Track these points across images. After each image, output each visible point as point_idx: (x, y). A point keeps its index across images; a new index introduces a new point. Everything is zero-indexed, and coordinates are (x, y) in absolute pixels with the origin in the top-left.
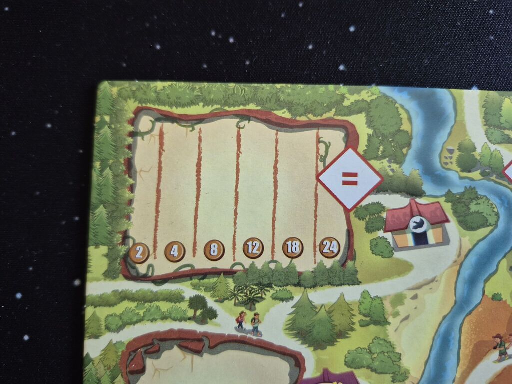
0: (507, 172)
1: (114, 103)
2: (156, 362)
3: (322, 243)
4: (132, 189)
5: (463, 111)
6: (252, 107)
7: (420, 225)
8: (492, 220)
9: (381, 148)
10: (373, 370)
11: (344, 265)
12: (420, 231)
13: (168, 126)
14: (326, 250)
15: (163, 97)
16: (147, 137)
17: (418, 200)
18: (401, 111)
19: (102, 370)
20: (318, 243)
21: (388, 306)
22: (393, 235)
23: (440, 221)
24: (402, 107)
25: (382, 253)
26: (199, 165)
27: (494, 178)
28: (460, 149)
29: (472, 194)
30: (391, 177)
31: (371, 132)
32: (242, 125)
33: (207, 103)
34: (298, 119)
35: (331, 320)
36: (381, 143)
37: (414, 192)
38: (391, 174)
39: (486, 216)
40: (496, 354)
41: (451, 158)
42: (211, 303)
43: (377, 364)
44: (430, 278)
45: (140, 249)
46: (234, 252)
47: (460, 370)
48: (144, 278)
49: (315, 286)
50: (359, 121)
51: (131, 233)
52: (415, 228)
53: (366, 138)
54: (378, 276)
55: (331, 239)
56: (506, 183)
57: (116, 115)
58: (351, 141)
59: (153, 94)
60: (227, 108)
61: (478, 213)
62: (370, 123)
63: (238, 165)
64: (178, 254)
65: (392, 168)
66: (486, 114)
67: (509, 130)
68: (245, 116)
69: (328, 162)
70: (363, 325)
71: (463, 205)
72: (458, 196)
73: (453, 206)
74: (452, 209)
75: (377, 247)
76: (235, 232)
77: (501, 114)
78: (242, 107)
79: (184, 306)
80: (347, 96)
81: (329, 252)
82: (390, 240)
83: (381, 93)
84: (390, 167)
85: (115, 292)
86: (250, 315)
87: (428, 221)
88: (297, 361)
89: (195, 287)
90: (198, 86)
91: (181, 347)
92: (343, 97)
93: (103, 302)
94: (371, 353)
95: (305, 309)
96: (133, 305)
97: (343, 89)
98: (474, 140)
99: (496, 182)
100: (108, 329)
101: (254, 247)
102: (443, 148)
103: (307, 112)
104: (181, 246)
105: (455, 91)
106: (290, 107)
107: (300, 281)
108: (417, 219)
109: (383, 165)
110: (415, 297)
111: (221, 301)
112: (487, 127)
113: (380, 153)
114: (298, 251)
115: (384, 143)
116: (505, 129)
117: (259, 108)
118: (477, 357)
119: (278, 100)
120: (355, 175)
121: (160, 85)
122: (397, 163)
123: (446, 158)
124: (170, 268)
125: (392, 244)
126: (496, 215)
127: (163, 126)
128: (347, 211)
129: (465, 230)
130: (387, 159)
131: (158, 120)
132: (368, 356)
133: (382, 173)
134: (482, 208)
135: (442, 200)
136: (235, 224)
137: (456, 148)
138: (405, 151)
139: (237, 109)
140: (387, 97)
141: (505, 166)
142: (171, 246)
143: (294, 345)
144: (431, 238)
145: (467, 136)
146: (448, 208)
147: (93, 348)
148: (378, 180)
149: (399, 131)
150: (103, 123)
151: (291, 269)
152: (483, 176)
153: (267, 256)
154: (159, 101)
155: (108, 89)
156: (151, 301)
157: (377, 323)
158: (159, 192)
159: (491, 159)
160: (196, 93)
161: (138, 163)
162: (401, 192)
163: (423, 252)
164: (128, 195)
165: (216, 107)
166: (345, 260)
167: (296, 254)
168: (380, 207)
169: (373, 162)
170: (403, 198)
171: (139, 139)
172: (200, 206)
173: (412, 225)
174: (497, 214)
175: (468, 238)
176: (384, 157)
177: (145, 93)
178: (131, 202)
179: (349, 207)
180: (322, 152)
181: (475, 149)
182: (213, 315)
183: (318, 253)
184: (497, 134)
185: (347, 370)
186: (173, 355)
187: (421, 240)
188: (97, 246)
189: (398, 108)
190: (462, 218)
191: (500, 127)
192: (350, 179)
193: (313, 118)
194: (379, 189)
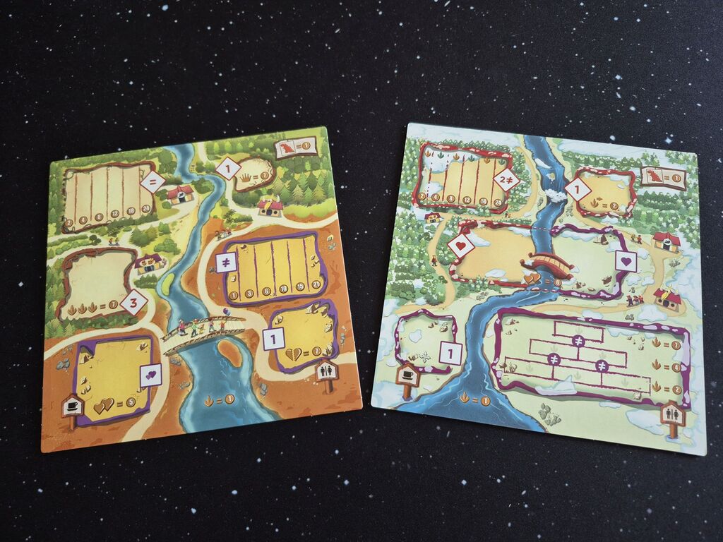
0: (217, 170)
1: (57, 169)
2: (77, 263)
3: (143, 207)
4: (65, 200)
5: (197, 151)
6: (112, 162)
7: (182, 195)
8: (211, 189)
9: (165, 169)
10: (166, 251)
11: (151, 214)
12: (181, 197)
13: (79, 174)
14: (144, 210)
15: (77, 164)
16: (70, 180)
17: (180, 186)
18: (172, 154)
19: (54, 270)
20: (141, 208)
21: (170, 227)
22: (171, 200)
23: (189, 192)
25: (167, 207)
26: (92, 187)
27: (211, 173)
28: (197, 164)
29: (202, 180)
30: (169, 179)
31: (160, 163)
32: (108, 169)
33: (94, 163)
34: (131, 163)
35: (147, 235)
36: (165, 167)
37: (178, 182)
39: (209, 187)
40: (216, 238)
41: (193, 168)
42: (98, 237)
43: (167, 249)
44: (187, 213)
45: (69, 222)
46: (107, 217)
47: (202, 246)
48: (71, 232)
49: (140, 224)
50: (156, 161)
51: (65, 217)
53: (159, 166)
54: (165, 216)
55: (146, 206)
56: (217, 174)
57: (58, 173)
58: (153, 168)
59: (73, 163)
60: (102, 164)
61: (205, 187)
62: (160, 161)
63: (107, 184)
64: (84, 221)
65: (170, 176)
66: (207, 150)
67: (217, 154)
68: (109, 165)
69: (144, 177)
70: (160, 235)
71: (199, 185)
72: (197, 182)
73: (195, 186)
75: (165, 206)
76: (107, 209)
77: (213, 149)
78: (108, 162)
79: (88, 240)
81: (146, 210)
82: (170, 202)
85: (59, 240)
86: (114, 239)
87: (185, 193)
88: (134, 253)
89: (92, 232)
90: (90, 157)
91: (86, 255)
92: (149, 153)
93: (55, 244)
94: (164, 245)
95: (137, 233)
96: (67, 243)
97: (148, 150)
98: (202, 160)
99: (212, 175)
100: (57, 254)
101: (115, 213)
103: (134, 160)
104: (86, 218)
105: (194, 144)
106: (127, 159)
107: (134, 223)
108: (181, 193)
109: (166, 175)
110: (181, 222)
111: (102, 236)
112: (208, 155)
116: (215, 154)
117: (115, 162)
118: (209, 239)
119: (123, 158)
120: (155, 180)
121: (75, 160)
122: (172, 173)
123: (191, 169)
124: (82, 227)
126: (213, 186)
127: (77, 174)
128: (152, 194)
129: (200, 194)
130: (168, 173)
131: (75, 172)
132: (163, 247)
133: (166, 178)
134: (207, 185)
135: (190, 185)
136: (107, 206)
137: (195, 164)
138: (174, 169)
139: (106, 163)
140: (166, 150)
141: (216, 168)
142: (81, 219)
143: (133, 247)
144: (186, 199)
145: (200, 159)
146: (193, 187)
147: (50, 263)
148: (164, 181)
149: (172, 162)
150: (53, 177)
151: (131, 219)
152: (207, 173)
153: (120, 216)
154: (75, 165)
155: (54, 165)
156: (74, 240)
157: (165, 233)
158: (76, 199)
159: (210, 166)
160: (89, 160)
161: (67, 190)
162: (173, 184)
163: (183, 204)
164: (63, 202)
165: (98, 164)
166: (152, 212)
167: (132, 213)
168: (165, 191)
169: (162, 175)
170: (174, 186)
171: (67, 181)
172: (92, 202)
173: (179, 195)
175: (202, 197)
176: (166, 172)
177: (69, 164)
178: (65, 205)
179: (153, 192)
180: (141, 174)
181: (203, 164)
182: (99, 241)
183: (141, 211)
184: (212, 156)
185: (155, 253)
186: (84, 259)
187: (182, 200)
188: (52, 223)
190: (199, 190)
191: (213, 154)
192: (153, 182)
193: (137, 162)
194: (164, 184)
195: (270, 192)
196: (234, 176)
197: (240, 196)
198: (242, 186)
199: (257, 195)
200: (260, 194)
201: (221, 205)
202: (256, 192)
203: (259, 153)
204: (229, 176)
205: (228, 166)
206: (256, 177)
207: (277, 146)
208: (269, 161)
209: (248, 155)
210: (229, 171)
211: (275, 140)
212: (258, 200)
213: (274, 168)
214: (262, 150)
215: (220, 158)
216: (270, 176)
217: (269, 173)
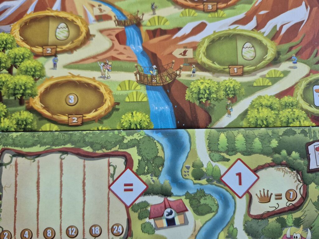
0: (223, 179)
3: (113, 227)
5: (195, 143)
6: (69, 146)
7: (171, 213)
8: (214, 208)
9: (147, 167)
11: (126, 238)
12: (170, 217)
13: (20, 160)
14: (115, 232)
15: (17, 142)
16: (8, 166)
17: (169, 198)
18: (158, 144)
20: (110, 228)
22: (154, 220)
23: (182, 211)
24: (158, 142)
25: (148, 231)
26: (38, 183)
27: (215, 182)
28: (193, 166)
29: (201, 193)
30: (153, 185)
31: (140, 158)
32: (63, 157)
33: (42, 145)
34: (97, 152)
36: (146, 165)
37: (166, 193)
38: (152, 183)
39: (210, 206)
41: (188, 172)
45: (6, 234)
46: (61, 235)
50: (133, 152)
52: (168, 215)
53: (138, 162)
55: (118, 225)
56: (222, 186)
58: (129, 163)
59: (11, 140)
60: (54, 147)
61: (205, 205)
62: (139, 153)
63: (61, 182)
64: (28, 236)
65: (153, 179)
66: (209, 143)
67: (224, 153)
68: (65, 152)
69: (115, 177)
71: (196, 200)
72: (193, 195)
73: (190, 201)
74: (190, 203)
75: (145, 228)
76: (61, 222)
77: (218, 143)
78: (63, 146)
80: (126, 137)
81: (117, 232)
82: (153, 223)
83: (145, 134)
84: (152, 179)
87: (175, 210)
90: (37, 134)
92: (123, 138)
97: (123, 133)
98: (202, 160)
99: (216, 185)
101: (72, 231)
102: (183, 166)
103: (102, 147)
104: (30, 231)
106: (92, 145)
108: (169, 210)
109: (147, 178)
112: (210, 152)
113: (146, 170)
114: (99, 233)
115: (148, 165)
116: (221, 152)
117: (73, 146)
119: (84, 141)
120: (131, 185)
121: (14, 134)
122: (156, 176)
123: (185, 172)
125: (154, 226)
126: (216, 205)
127: (17, 159)
128: (127, 207)
129: (197, 215)
130: (150, 174)
131: (14, 156)
133: (147, 183)
134: (208, 201)
135: (183, 198)
136: (61, 217)
137: (191, 165)
138: (160, 169)
139: (60, 147)
140: (149, 136)
141: (222, 175)
142: (24, 232)
144: (177, 221)
145: (198, 157)
146: (187, 202)
148: (145, 187)
149: (157, 157)
152: (208, 182)
153: (80, 236)
154: (15, 144)
158: (16, 199)
159: (213, 171)
160: (35, 139)
161: (4, 182)
162: (159, 194)
163: (172, 230)
165: (47, 146)
166: (126, 236)
167: (97, 234)
168: (146, 204)
169: (141, 177)
170: (160, 197)
171: (4, 167)
172: (40, 207)
173: (166, 214)
174: (218, 205)
175: (199, 220)
176: (148, 173)
177: (6, 140)
179: (128, 204)
180: (112, 172)
181: (202, 166)
183: (110, 233)
184: (216, 156)
187: (171, 223)
189: (156, 143)
190: (195, 208)
191: (218, 151)
192: (128, 188)
193: (105, 151)
194: (145, 193)
195: (297, 223)
196: (248, 192)
197: (255, 224)
198: (258, 209)
199: (278, 225)
200: (283, 224)
201: (227, 237)
202: (277, 220)
203: (285, 158)
204: (240, 190)
205: (239, 175)
206: (279, 197)
207: (311, 148)
208: (298, 172)
209: (269, 160)
210: (240, 184)
211: (309, 140)
212: (280, 234)
213: (306, 184)
214: (289, 154)
215: (228, 160)
216: (299, 197)
217: (298, 191)
